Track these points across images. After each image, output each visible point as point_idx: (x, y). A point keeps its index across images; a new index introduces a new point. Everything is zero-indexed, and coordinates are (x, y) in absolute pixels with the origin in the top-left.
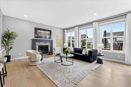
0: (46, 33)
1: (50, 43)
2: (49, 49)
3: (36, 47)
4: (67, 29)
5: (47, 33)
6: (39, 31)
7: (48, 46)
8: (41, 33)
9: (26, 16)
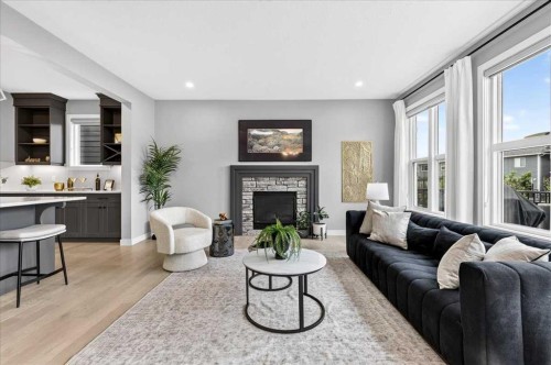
0: (285, 137)
1: (304, 182)
2: (301, 209)
3: (244, 197)
4: (406, 97)
5: (290, 137)
6: (255, 132)
7: (295, 193)
8: (261, 141)
9: (190, 85)
